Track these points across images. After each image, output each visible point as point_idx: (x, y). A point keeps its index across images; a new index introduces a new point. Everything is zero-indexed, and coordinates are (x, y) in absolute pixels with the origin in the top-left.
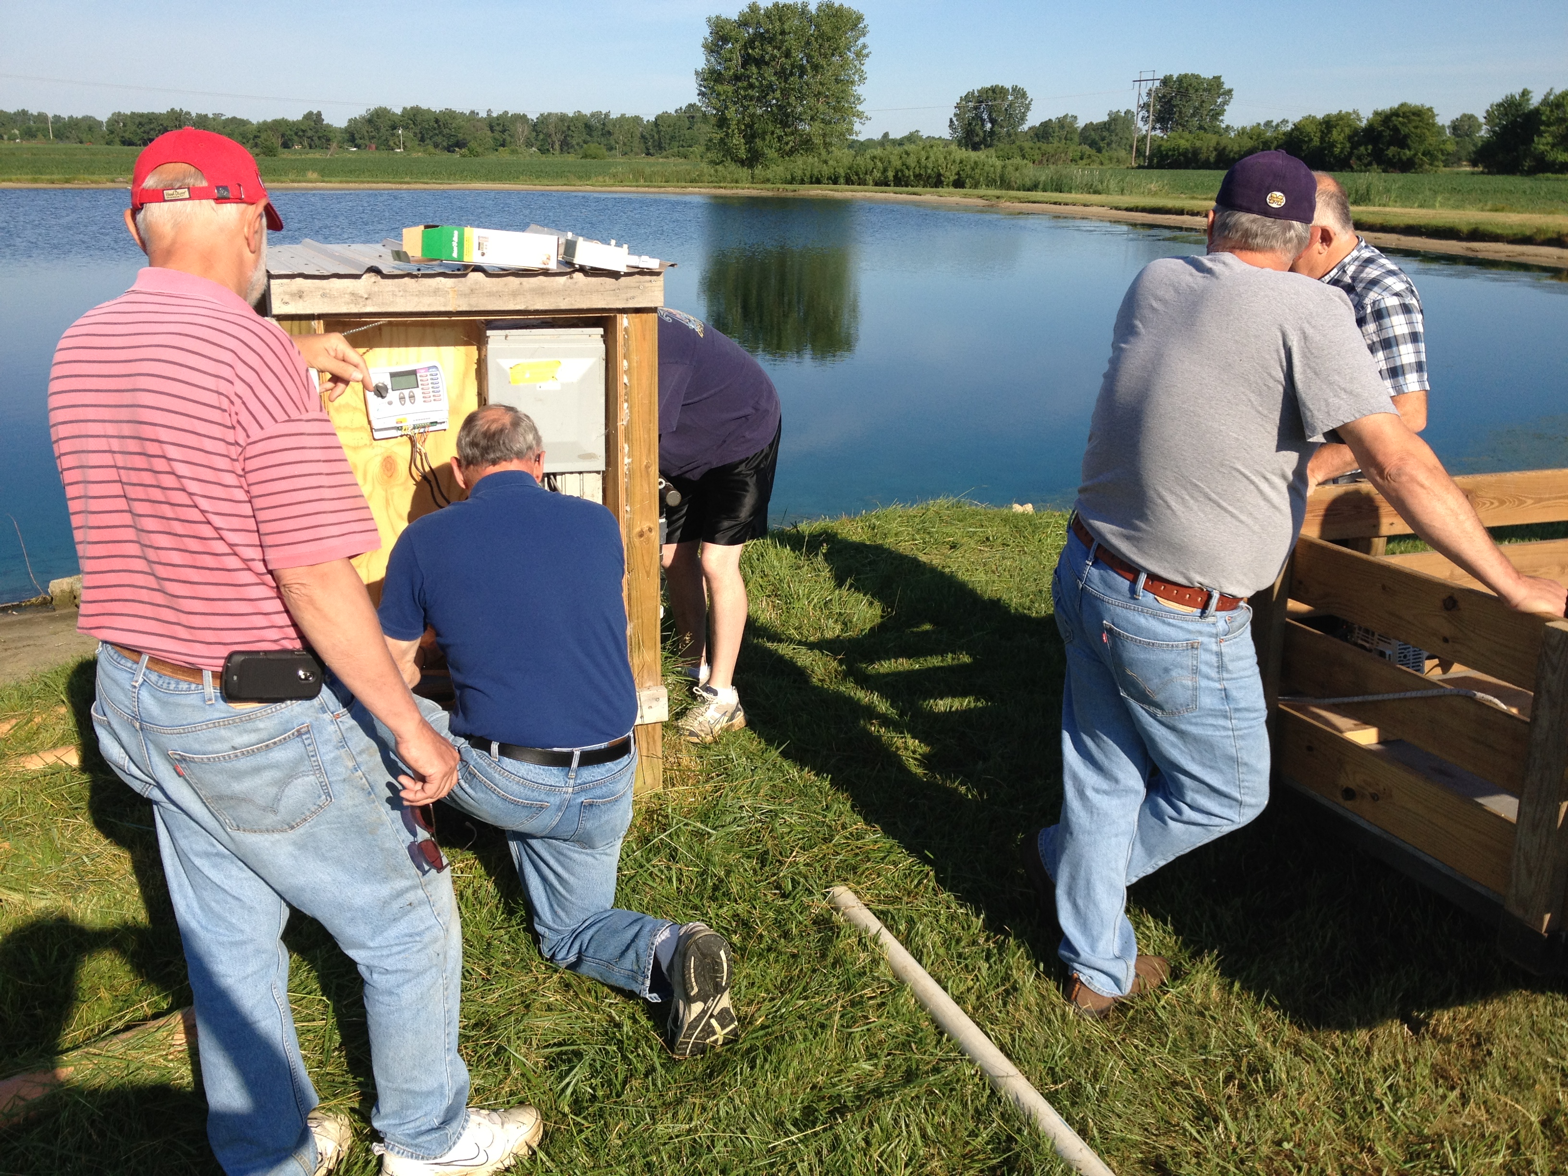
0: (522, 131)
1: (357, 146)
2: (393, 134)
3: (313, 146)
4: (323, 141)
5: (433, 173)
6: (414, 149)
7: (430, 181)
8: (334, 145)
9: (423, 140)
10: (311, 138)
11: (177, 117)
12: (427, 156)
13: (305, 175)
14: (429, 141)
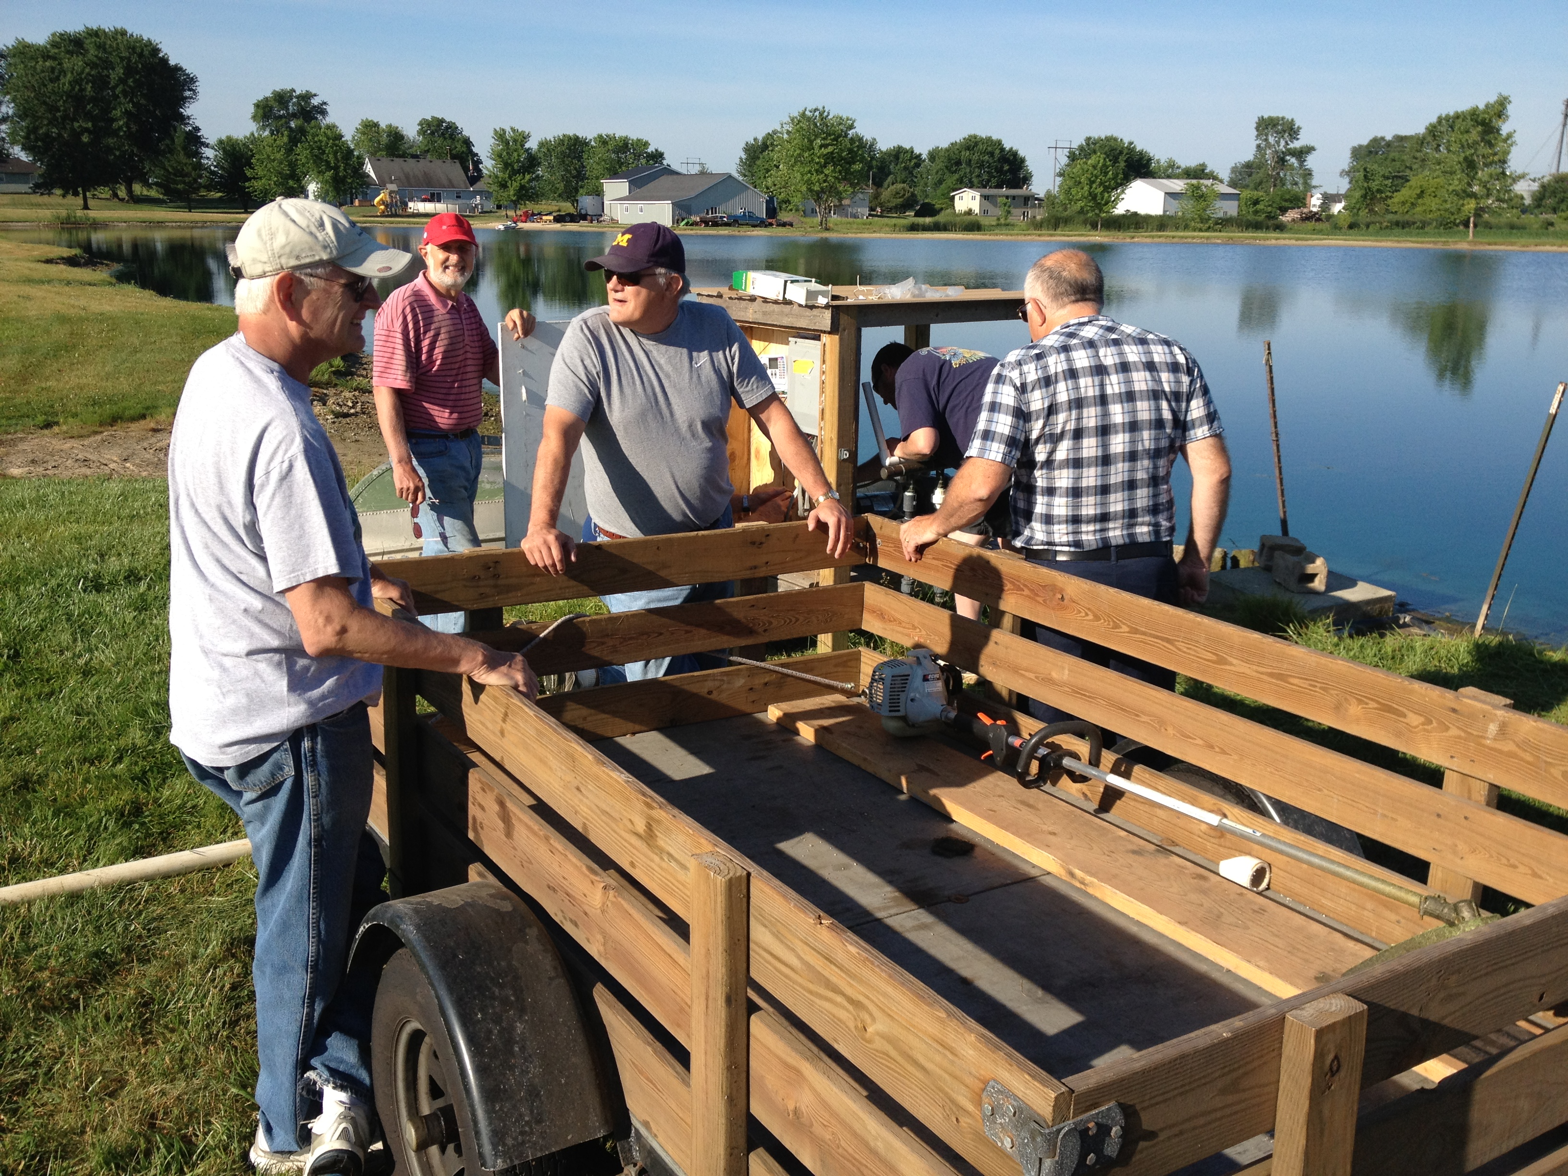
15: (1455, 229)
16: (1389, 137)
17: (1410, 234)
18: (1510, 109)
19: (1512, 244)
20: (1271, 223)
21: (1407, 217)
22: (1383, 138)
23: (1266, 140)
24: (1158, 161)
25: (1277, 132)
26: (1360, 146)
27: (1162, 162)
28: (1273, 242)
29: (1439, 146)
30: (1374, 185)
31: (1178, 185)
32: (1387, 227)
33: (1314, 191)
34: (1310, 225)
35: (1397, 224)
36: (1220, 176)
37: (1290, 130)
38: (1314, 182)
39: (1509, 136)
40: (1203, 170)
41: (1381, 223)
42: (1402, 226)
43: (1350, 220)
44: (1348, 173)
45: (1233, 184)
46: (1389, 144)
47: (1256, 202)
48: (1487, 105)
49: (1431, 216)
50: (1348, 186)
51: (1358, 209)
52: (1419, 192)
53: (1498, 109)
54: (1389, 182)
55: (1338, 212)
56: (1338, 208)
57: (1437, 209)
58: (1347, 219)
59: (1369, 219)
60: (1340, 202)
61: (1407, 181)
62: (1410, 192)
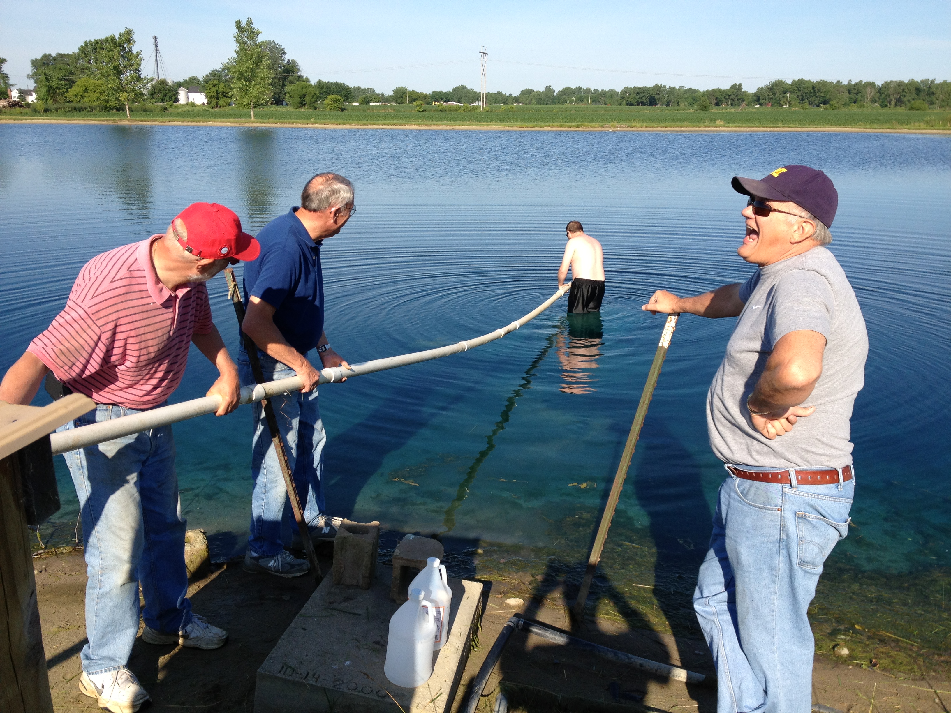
0: (870, 93)
1: (760, 104)
2: (784, 96)
3: (734, 104)
4: (740, 101)
5: (800, 120)
6: (795, 106)
7: (794, 126)
8: (744, 104)
9: (802, 100)
10: (733, 100)
11: (658, 89)
12: (802, 110)
13: (715, 122)
14: (806, 100)
15: (111, 112)
16: (54, 55)
17: (85, 115)
18: (135, 37)
19: (155, 121)
21: (80, 105)
22: (50, 55)
26: (36, 60)
29: (90, 60)
30: (54, 83)
32: (69, 111)
33: (12, 88)
34: (18, 109)
35: (75, 109)
38: (11, 82)
39: (138, 54)
41: (64, 108)
42: (79, 110)
43: (43, 107)
44: (32, 77)
46: (55, 59)
48: (120, 35)
49: (95, 104)
50: (35, 85)
51: (47, 100)
52: (84, 89)
53: (127, 37)
54: (63, 82)
55: (32, 101)
56: (32, 99)
57: (98, 99)
58: (41, 105)
59: (56, 106)
60: (32, 95)
61: (73, 82)
62: (79, 89)
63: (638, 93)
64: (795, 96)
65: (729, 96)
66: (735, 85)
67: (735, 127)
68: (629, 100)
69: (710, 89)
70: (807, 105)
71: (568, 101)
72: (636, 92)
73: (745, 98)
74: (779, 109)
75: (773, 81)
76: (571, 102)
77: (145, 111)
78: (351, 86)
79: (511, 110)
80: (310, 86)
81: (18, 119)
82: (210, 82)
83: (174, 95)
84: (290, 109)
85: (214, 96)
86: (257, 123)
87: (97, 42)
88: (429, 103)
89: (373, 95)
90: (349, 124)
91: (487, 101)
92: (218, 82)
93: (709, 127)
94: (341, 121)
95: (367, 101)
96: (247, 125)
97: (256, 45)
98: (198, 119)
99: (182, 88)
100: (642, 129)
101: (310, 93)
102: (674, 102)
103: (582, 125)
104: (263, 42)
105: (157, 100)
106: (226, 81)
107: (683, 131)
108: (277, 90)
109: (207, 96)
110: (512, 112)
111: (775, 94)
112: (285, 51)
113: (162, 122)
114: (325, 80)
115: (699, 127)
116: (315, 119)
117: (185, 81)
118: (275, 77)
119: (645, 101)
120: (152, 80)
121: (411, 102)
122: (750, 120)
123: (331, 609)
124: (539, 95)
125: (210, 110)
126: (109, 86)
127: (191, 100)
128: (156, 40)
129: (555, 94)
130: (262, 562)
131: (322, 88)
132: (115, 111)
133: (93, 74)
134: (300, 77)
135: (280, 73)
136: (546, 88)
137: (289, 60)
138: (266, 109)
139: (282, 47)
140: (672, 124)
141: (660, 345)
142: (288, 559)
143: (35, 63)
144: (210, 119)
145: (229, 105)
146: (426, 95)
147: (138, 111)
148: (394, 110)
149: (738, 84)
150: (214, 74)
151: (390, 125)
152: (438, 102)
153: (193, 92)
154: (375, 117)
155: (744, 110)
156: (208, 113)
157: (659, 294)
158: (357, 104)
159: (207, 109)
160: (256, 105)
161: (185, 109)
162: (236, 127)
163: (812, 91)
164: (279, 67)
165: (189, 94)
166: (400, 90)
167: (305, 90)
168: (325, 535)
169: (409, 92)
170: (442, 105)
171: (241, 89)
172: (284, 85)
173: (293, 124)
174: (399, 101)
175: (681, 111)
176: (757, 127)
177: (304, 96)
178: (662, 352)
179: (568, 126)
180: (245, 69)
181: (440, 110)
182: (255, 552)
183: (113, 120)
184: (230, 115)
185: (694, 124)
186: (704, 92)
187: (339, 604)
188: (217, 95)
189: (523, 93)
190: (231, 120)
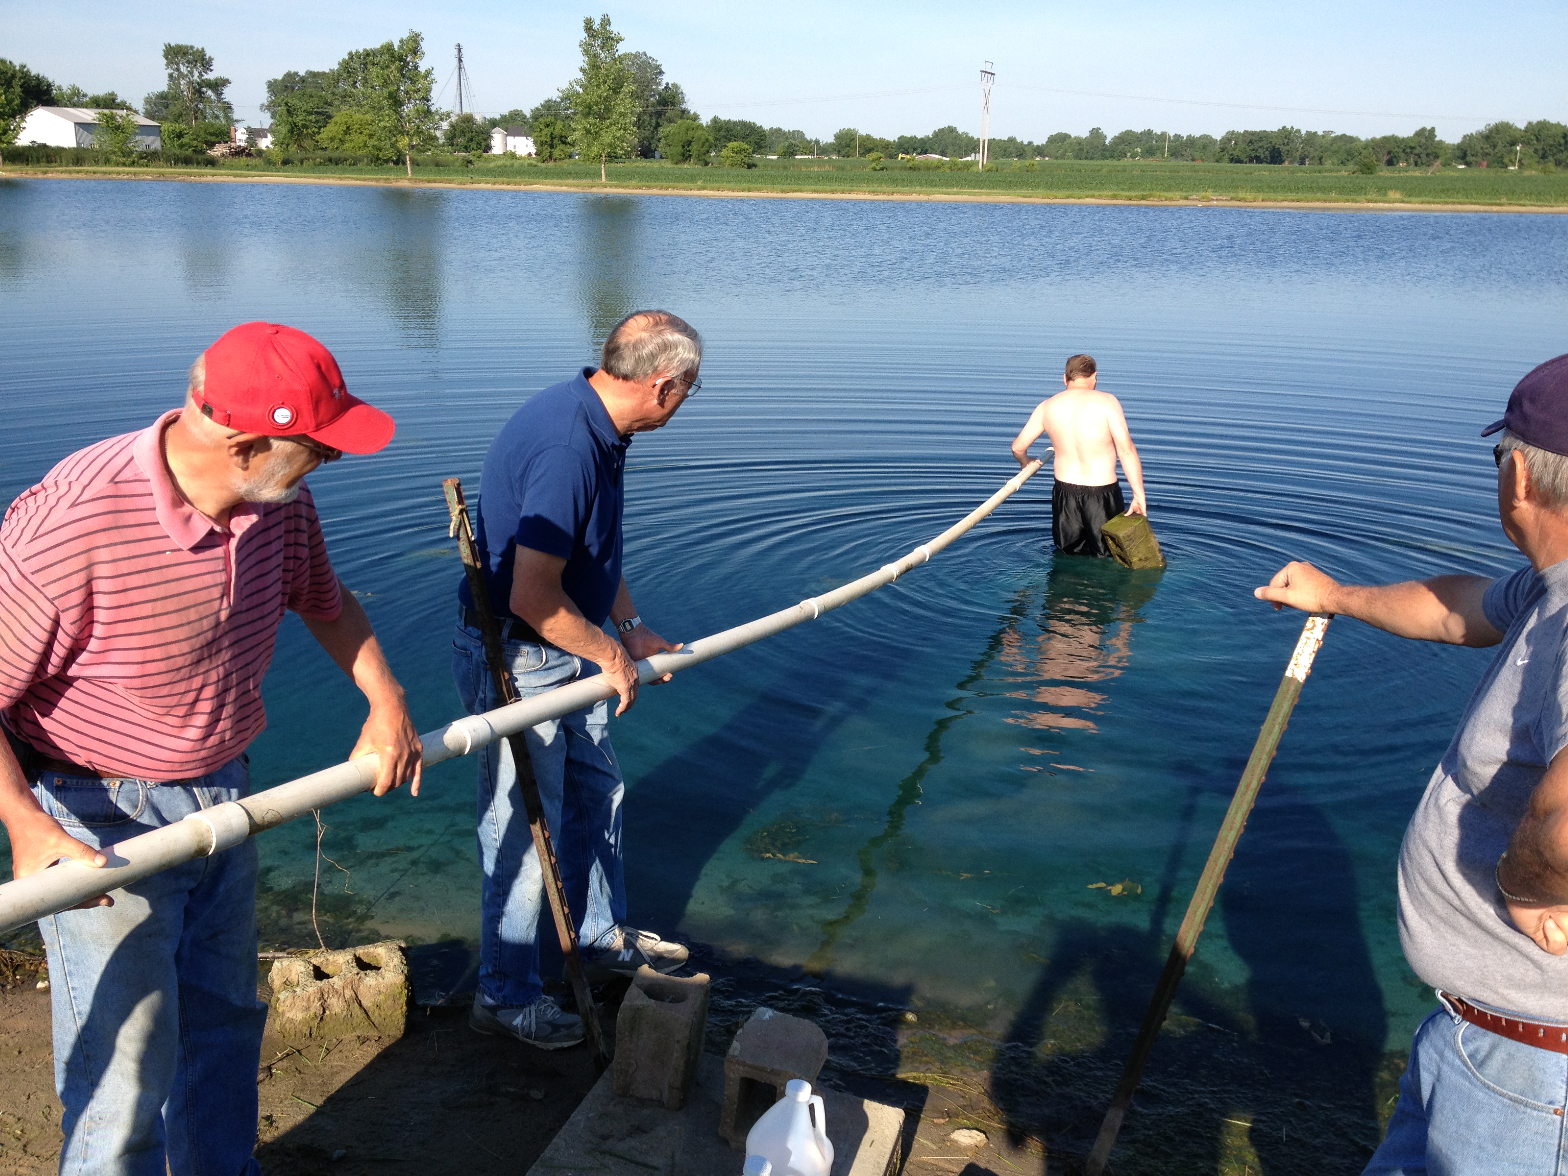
1: (1466, 164)
2: (1511, 151)
3: (1419, 162)
4: (1432, 157)
5: (1540, 193)
6: (1530, 166)
7: (1529, 203)
8: (1438, 162)
9: (1544, 157)
10: (1419, 156)
11: (1287, 134)
12: (1542, 175)
13: (1385, 195)
14: (1551, 158)
15: (385, 166)
16: (302, 73)
17: (345, 171)
18: (424, 46)
19: (450, 182)
20: (200, 157)
21: (336, 154)
22: (296, 74)
23: (178, 70)
24: (60, 88)
25: (188, 62)
26: (276, 81)
27: (65, 88)
28: (210, 178)
29: (355, 83)
30: (299, 120)
31: (89, 115)
32: (321, 164)
33: (237, 125)
34: (243, 159)
35: (330, 160)
36: (134, 107)
37: (202, 60)
38: (236, 116)
39: (428, 73)
40: (114, 100)
41: (314, 159)
42: (334, 162)
43: (281, 156)
44: (268, 108)
45: (149, 115)
46: (303, 80)
47: (180, 135)
48: (401, 41)
49: (361, 152)
50: (272, 121)
51: (288, 145)
52: (345, 128)
53: (411, 44)
54: (312, 118)
55: (267, 147)
56: (265, 143)
57: (365, 146)
58: (278, 155)
59: (301, 154)
60: (266, 137)
61: (330, 117)
62: (336, 128)
63: (1251, 142)
64: (1531, 151)
65: (1412, 148)
66: (1423, 130)
67: (1422, 203)
68: (1236, 153)
69: (1378, 136)
70: (1551, 166)
71: (1129, 155)
72: (1248, 141)
73: (1441, 152)
74: (1501, 173)
75: (1493, 123)
76: (1133, 156)
77: (437, 165)
78: (766, 127)
79: (1029, 169)
80: (701, 126)
81: (241, 176)
82: (541, 119)
83: (485, 140)
84: (667, 164)
85: (546, 142)
86: (611, 187)
87: (367, 54)
88: (893, 156)
89: (800, 142)
90: (758, 190)
91: (991, 153)
92: (553, 120)
93: (1376, 202)
94: (745, 185)
95: (790, 152)
96: (594, 190)
97: (615, 60)
98: (518, 179)
99: (497, 129)
100: (1255, 204)
101: (699, 139)
102: (1313, 158)
103: (1151, 196)
104: (625, 55)
105: (458, 148)
106: (567, 117)
107: (1329, 209)
108: (647, 133)
109: (535, 143)
110: (1032, 172)
111: (1495, 146)
112: (663, 69)
113: (461, 183)
114: (724, 117)
115: (1357, 202)
116: (705, 181)
117: (503, 117)
118: (644, 112)
119: (1262, 156)
120: (448, 115)
121: (863, 155)
122: (1448, 190)
123: (602, 1153)
124: (1080, 144)
125: (540, 164)
126: (382, 124)
127: (510, 148)
128: (460, 51)
129: (1107, 142)
130: (502, 1017)
131: (719, 131)
132: (391, 164)
133: (359, 105)
134: (684, 112)
135: (653, 106)
136: (1091, 132)
137: (667, 84)
138: (627, 164)
139: (658, 63)
140: (1310, 195)
141: (1288, 673)
142: (549, 1014)
143: (273, 86)
144: (537, 180)
145: (570, 156)
146: (888, 141)
147: (427, 165)
148: (834, 167)
149: (1429, 128)
150: (548, 105)
151: (826, 192)
152: (908, 153)
153: (514, 135)
154: (801, 179)
155: (1438, 174)
156: (535, 169)
157: (1293, 570)
158: (775, 157)
159: (534, 162)
160: (612, 157)
161: (500, 163)
162: (577, 193)
163: (1562, 141)
164: (651, 96)
165: (509, 138)
166: (846, 134)
167: (691, 133)
168: (623, 965)
169: (861, 136)
170: (913, 159)
171: (588, 132)
172: (658, 125)
173: (667, 189)
174: (843, 153)
175: (1326, 174)
176: (1461, 203)
177: (689, 143)
178: (1292, 688)
179: (1126, 197)
180: (595, 98)
181: (911, 168)
182: (490, 996)
183: (386, 179)
184: (570, 173)
185: (1348, 197)
186: (1367, 141)
187: (620, 1140)
188: (552, 141)
189: (1052, 140)
190: (570, 181)
